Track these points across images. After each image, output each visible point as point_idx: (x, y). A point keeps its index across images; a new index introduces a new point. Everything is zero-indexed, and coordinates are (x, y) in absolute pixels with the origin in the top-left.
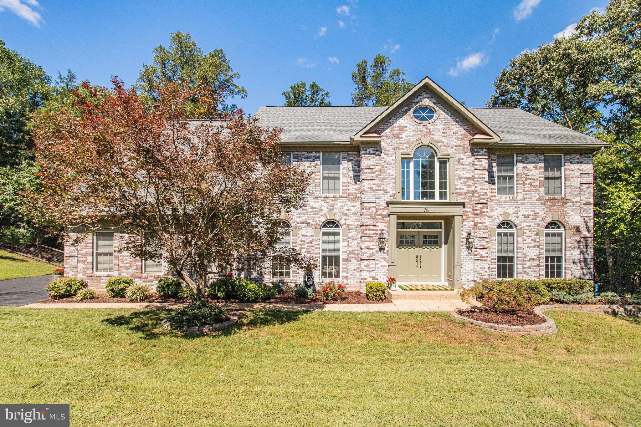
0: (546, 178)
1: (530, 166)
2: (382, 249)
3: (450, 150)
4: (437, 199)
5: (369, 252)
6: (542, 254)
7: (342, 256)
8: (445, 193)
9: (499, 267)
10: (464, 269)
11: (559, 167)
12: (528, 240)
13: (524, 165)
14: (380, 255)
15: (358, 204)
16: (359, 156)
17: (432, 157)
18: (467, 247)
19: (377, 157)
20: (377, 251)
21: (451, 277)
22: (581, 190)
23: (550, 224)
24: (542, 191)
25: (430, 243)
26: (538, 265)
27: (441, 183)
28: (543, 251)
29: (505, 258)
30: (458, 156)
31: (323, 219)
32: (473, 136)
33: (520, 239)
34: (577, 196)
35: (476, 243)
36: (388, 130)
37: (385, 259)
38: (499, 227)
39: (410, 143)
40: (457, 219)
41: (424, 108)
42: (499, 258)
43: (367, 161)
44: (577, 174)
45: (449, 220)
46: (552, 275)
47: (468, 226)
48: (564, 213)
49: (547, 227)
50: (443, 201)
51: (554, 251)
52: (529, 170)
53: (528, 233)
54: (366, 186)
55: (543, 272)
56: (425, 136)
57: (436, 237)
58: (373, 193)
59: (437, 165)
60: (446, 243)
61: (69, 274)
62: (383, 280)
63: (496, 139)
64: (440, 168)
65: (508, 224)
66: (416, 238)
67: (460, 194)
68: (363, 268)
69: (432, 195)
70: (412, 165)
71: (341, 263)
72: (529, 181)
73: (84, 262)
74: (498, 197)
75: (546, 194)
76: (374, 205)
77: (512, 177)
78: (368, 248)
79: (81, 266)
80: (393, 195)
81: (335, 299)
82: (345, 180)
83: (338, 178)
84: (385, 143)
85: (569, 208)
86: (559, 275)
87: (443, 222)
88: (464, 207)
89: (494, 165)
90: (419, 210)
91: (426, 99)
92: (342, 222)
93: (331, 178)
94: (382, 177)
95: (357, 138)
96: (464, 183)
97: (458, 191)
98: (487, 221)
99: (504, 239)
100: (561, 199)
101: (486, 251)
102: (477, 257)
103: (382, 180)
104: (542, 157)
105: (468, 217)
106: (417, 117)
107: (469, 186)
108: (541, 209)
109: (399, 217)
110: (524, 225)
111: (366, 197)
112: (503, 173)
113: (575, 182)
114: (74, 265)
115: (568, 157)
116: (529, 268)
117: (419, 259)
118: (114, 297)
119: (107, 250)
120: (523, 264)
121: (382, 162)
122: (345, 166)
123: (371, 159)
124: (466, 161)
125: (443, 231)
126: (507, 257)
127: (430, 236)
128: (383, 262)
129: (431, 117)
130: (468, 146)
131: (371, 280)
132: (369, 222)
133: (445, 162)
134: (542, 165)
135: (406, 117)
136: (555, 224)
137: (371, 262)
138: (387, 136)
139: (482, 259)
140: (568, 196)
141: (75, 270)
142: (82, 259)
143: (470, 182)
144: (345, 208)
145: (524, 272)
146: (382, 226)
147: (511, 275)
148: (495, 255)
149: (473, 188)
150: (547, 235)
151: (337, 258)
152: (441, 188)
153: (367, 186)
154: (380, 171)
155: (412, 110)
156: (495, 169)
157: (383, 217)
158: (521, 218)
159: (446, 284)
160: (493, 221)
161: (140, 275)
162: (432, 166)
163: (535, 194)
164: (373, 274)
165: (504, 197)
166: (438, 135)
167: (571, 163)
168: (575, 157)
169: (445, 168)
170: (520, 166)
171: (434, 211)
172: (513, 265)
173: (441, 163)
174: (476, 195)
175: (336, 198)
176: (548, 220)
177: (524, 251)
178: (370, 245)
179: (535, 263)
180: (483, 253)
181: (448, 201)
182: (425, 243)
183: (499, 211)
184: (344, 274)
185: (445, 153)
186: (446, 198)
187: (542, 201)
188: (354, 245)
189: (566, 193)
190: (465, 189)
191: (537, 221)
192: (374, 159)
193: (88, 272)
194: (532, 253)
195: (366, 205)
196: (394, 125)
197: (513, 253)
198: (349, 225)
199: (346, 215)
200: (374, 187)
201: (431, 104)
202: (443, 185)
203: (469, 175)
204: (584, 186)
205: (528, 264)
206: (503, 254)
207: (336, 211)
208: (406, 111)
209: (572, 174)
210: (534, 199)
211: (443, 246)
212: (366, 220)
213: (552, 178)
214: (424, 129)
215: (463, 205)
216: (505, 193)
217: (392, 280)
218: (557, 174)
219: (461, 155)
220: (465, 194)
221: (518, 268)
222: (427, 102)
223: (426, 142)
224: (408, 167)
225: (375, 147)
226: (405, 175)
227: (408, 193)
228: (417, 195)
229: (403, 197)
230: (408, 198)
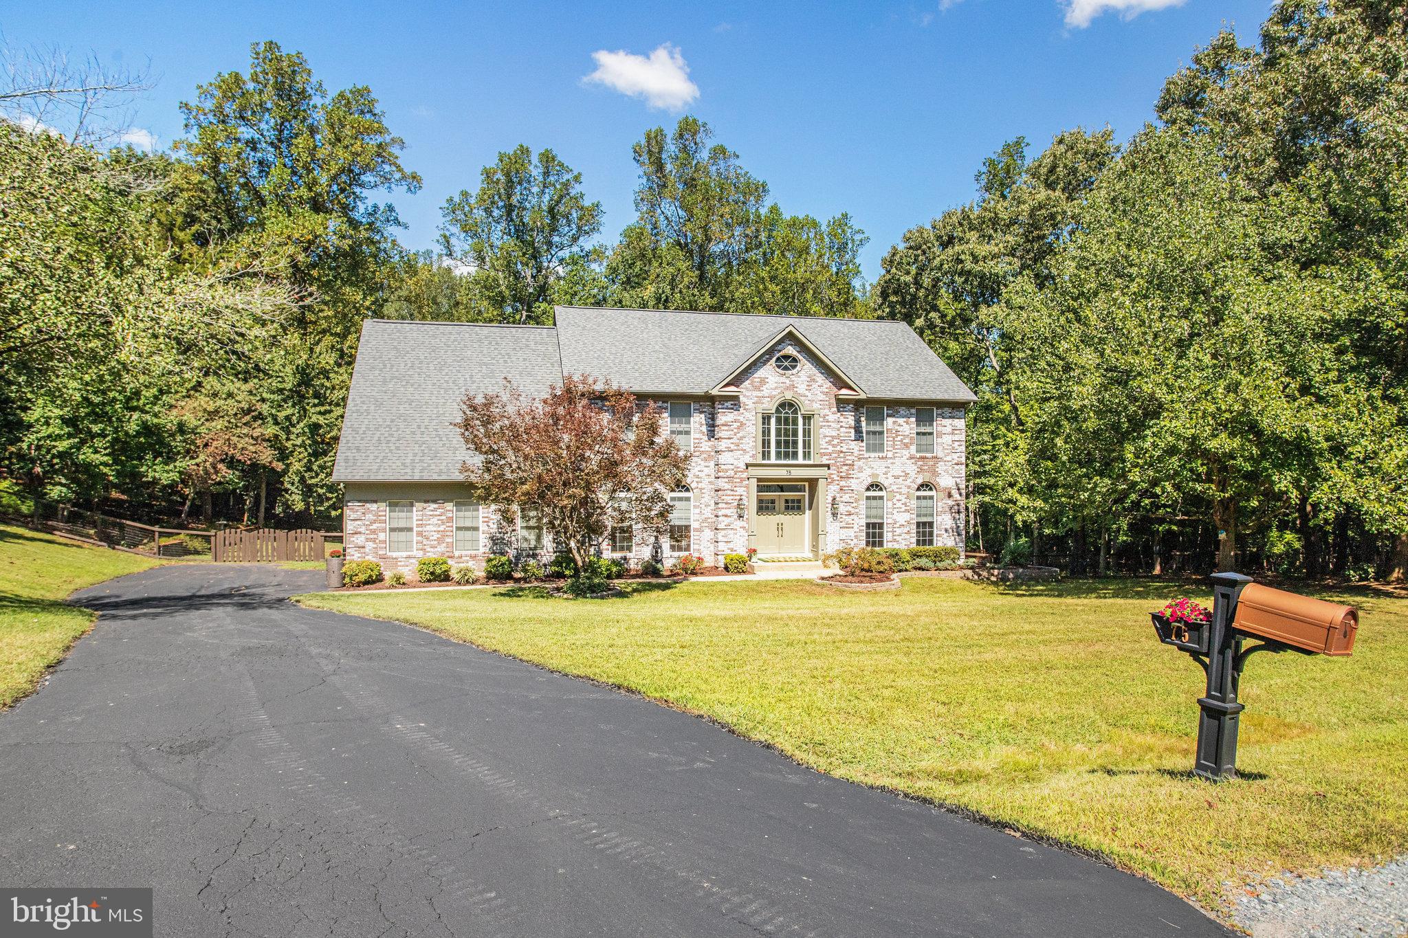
0: (918, 434)
1: (901, 421)
2: (740, 517)
3: (816, 406)
4: (800, 460)
5: (727, 520)
6: (912, 519)
7: (694, 525)
8: (809, 452)
9: (868, 534)
10: (830, 538)
11: (931, 421)
12: (899, 504)
13: (894, 419)
14: (739, 523)
15: (712, 464)
16: (714, 408)
17: (795, 412)
18: (832, 513)
19: (736, 413)
20: (735, 519)
21: (815, 547)
22: (953, 448)
23: (922, 485)
24: (913, 448)
25: (793, 508)
26: (909, 532)
27: (804, 441)
28: (914, 516)
29: (874, 525)
30: (823, 412)
32: (840, 389)
33: (890, 504)
34: (948, 454)
35: (842, 508)
36: (748, 382)
37: (744, 528)
38: (868, 489)
39: (772, 397)
40: (821, 483)
41: (786, 357)
42: (868, 525)
43: (724, 417)
44: (949, 429)
45: (813, 483)
46: (924, 543)
47: (833, 489)
48: (935, 473)
49: (918, 489)
50: (807, 462)
51: (926, 515)
52: (900, 425)
53: (898, 497)
54: (723, 445)
55: (914, 540)
56: (787, 388)
57: (799, 501)
58: (730, 453)
59: (800, 421)
60: (810, 508)
61: (354, 556)
62: (743, 552)
63: (863, 396)
64: (804, 424)
65: (877, 486)
66: (777, 502)
67: (825, 454)
68: (720, 538)
69: (795, 455)
70: (773, 421)
71: (692, 533)
72: (899, 438)
73: (374, 541)
74: (867, 455)
75: (917, 451)
76: (732, 467)
77: (881, 433)
78: (725, 516)
79: (370, 545)
80: (753, 456)
81: (694, 573)
82: (697, 436)
83: (688, 433)
84: (744, 397)
85: (941, 467)
86: (931, 543)
87: (807, 484)
88: (829, 469)
89: (863, 419)
90: (781, 473)
91: (791, 348)
92: (693, 485)
93: (680, 433)
94: (740, 435)
95: (715, 392)
96: (829, 443)
97: (822, 451)
98: (853, 483)
99: (874, 503)
100: (933, 458)
101: (852, 517)
102: (843, 524)
103: (741, 438)
104: (913, 411)
105: (833, 480)
106: (779, 367)
107: (834, 446)
108: (912, 469)
109: (759, 480)
110: (894, 487)
111: (725, 458)
112: (872, 428)
113: (947, 439)
114: (361, 544)
115: (940, 411)
116: (900, 535)
117: (780, 527)
118: (429, 581)
119: (402, 524)
120: (893, 532)
121: (741, 419)
122: (697, 419)
123: (729, 414)
124: (831, 417)
125: (807, 494)
126: (876, 523)
127: (793, 501)
128: (743, 532)
129: (794, 367)
130: (833, 401)
131: (729, 552)
132: (727, 486)
133: (809, 418)
134: (913, 419)
135: (767, 367)
136: (927, 486)
137: (730, 532)
138: (746, 388)
139: (848, 527)
140: (940, 454)
141: (362, 550)
142: (372, 536)
143: (836, 442)
144: (697, 469)
145: (895, 540)
146: (740, 491)
147: (881, 544)
148: (863, 522)
149: (838, 448)
150: (918, 498)
151: (687, 527)
152: (804, 447)
154: (738, 428)
155: (774, 359)
156: (864, 424)
157: (742, 480)
158: (891, 480)
159: (811, 555)
160: (860, 483)
161: (451, 554)
162: (795, 422)
163: (906, 453)
164: (731, 545)
165: (872, 455)
166: (802, 388)
167: (943, 418)
168: (947, 411)
169: (809, 425)
170: (890, 420)
171: (797, 473)
172: (882, 533)
173: (804, 418)
174: (842, 455)
176: (920, 481)
177: (894, 517)
178: (728, 512)
179: (906, 530)
180: (849, 519)
181: (811, 462)
182: (787, 508)
183: (869, 471)
184: (696, 547)
185: (808, 408)
186: (809, 458)
187: (913, 461)
188: (708, 512)
189: (939, 452)
190: (831, 449)
191: (908, 483)
192: (732, 415)
193: (380, 553)
194: (902, 518)
195: (723, 467)
196: (755, 376)
197: (883, 519)
198: (701, 489)
199: (698, 477)
200: (733, 447)
201: (795, 353)
202: (807, 444)
203: (834, 433)
204: (957, 443)
205: (898, 531)
206: (873, 521)
208: (768, 360)
209: (945, 430)
210: (905, 457)
211: (807, 511)
212: (722, 483)
213: (924, 434)
214: (787, 381)
215: (828, 466)
216: (874, 451)
217: (752, 552)
218: (928, 430)
219: (827, 412)
220: (830, 454)
221: (887, 536)
222: (790, 350)
223: (789, 396)
224: (769, 424)
225: (734, 402)
226: (766, 432)
227: (769, 452)
228: (778, 455)
229: (764, 458)
230: (769, 458)
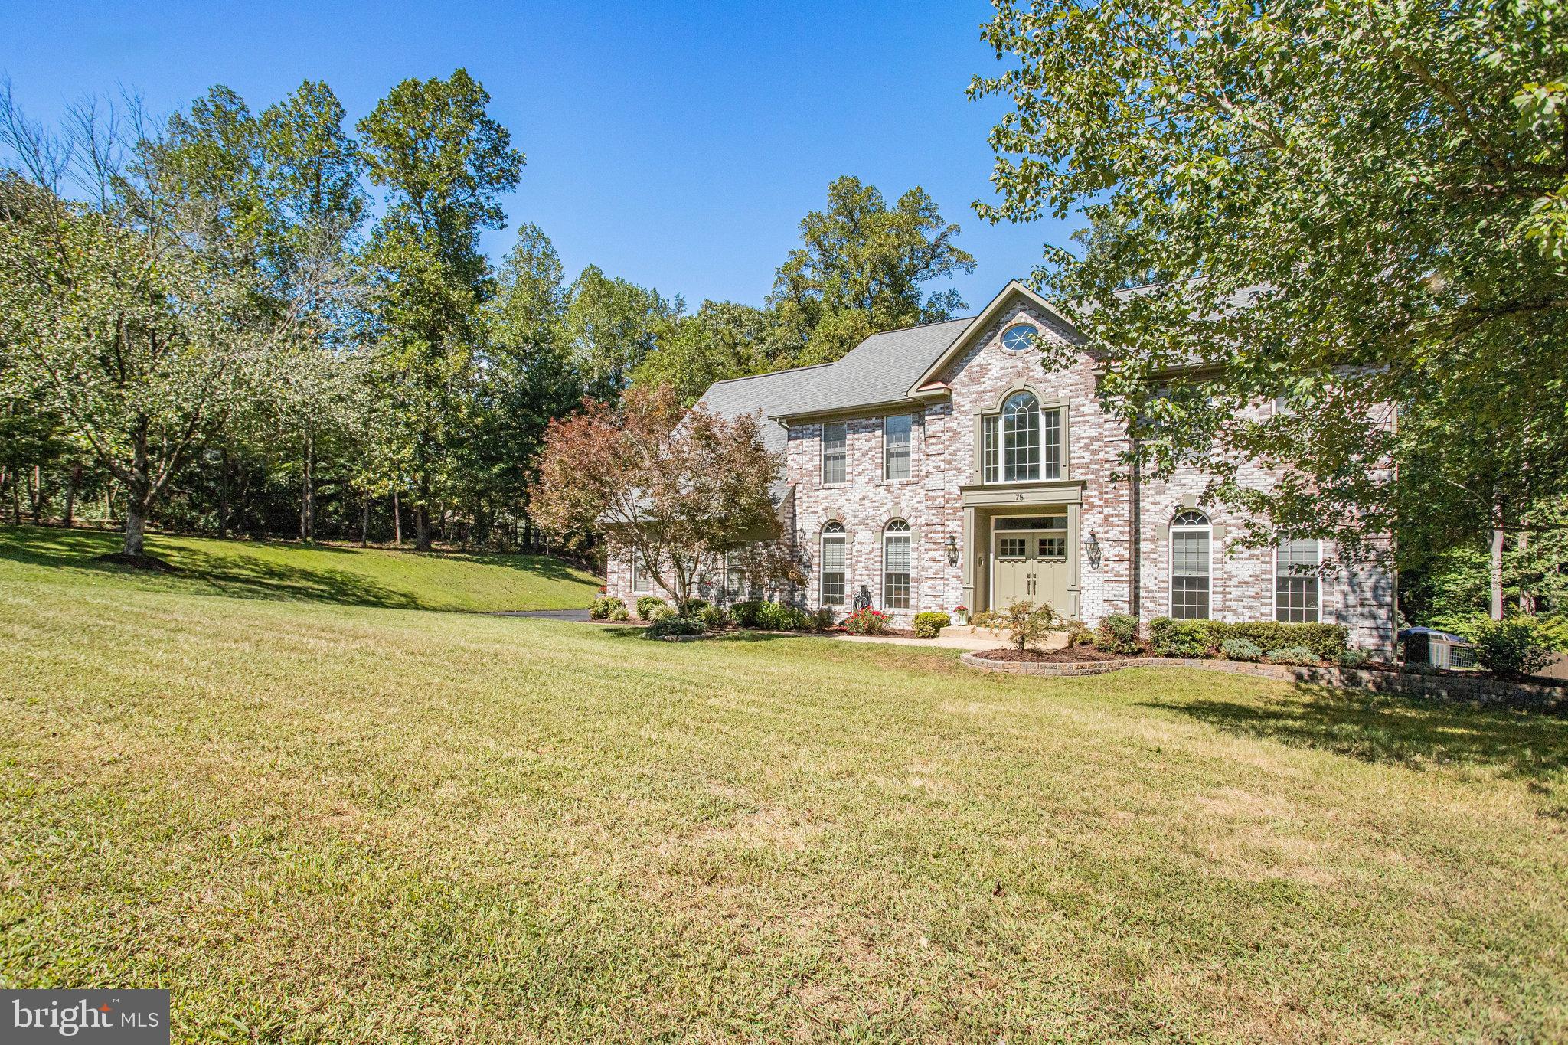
2: (953, 561)
3: (1062, 394)
4: (1043, 478)
5: (936, 566)
6: (1269, 573)
7: (913, 574)
8: (1057, 466)
9: (1177, 597)
14: (952, 571)
17: (1032, 407)
18: (1091, 559)
19: (947, 418)
20: (945, 566)
26: (1257, 596)
27: (1049, 450)
28: (1272, 567)
29: (1191, 582)
30: (1075, 402)
31: (885, 518)
33: (1220, 545)
35: (1108, 551)
36: (963, 373)
37: (958, 577)
38: (1176, 521)
39: (996, 390)
40: (1070, 511)
41: (1022, 328)
42: (1177, 581)
43: (933, 425)
47: (1092, 521)
50: (1051, 480)
53: (1237, 533)
55: (1272, 610)
56: (1019, 374)
57: (1061, 541)
58: (941, 475)
59: (1042, 420)
61: (611, 593)
64: (1048, 424)
65: (1195, 516)
66: (1027, 544)
67: (1079, 466)
69: (1035, 472)
70: (1001, 423)
71: (911, 582)
73: (623, 579)
76: (943, 493)
78: (934, 560)
79: (620, 583)
80: (972, 476)
81: (870, 633)
82: (916, 456)
83: (907, 454)
84: (959, 394)
86: (1311, 615)
88: (1085, 488)
90: (1008, 498)
91: (1021, 313)
92: (911, 522)
93: (898, 454)
94: (954, 448)
95: (913, 394)
96: (1085, 448)
97: (1076, 461)
98: (1131, 510)
99: (1187, 544)
102: (1110, 576)
103: (954, 453)
105: (1093, 506)
106: (1007, 345)
107: (1093, 452)
109: (978, 511)
110: (1227, 517)
114: (615, 581)
116: (1239, 599)
117: (1032, 580)
120: (1226, 593)
121: (954, 425)
123: (939, 421)
124: (1089, 409)
126: (1194, 578)
128: (956, 583)
129: (1033, 341)
130: (1089, 383)
132: (936, 520)
133: (1054, 414)
135: (990, 347)
138: (962, 384)
139: (1118, 580)
141: (615, 587)
144: (915, 500)
145: (1229, 608)
146: (953, 526)
147: (1203, 613)
148: (1166, 575)
149: (1102, 455)
151: (906, 576)
152: (1049, 458)
153: (932, 464)
154: (951, 439)
155: (1000, 334)
157: (956, 510)
158: (1221, 504)
160: (1162, 511)
162: (1034, 422)
164: (940, 601)
166: (1041, 371)
169: (1057, 424)
171: (1031, 497)
172: (1205, 595)
173: (1048, 415)
174: (1107, 466)
175: (903, 485)
177: (1228, 568)
178: (937, 555)
179: (1252, 591)
180: (1120, 568)
181: (1059, 479)
182: (1042, 552)
183: (1175, 492)
184: (915, 602)
185: (1051, 399)
186: (1057, 475)
190: (1088, 457)
192: (942, 422)
194: (1244, 570)
196: (973, 363)
197: (1207, 570)
198: (919, 526)
199: (916, 510)
200: (942, 465)
201: (1030, 321)
202: (1053, 454)
203: (1094, 433)
205: (1235, 593)
206: (1188, 574)
207: (903, 505)
208: (991, 338)
214: (1020, 364)
215: (1084, 485)
217: (959, 611)
219: (1082, 400)
220: (1087, 466)
221: (1214, 600)
222: (1023, 317)
223: (1019, 384)
224: (996, 429)
225: (944, 403)
226: (992, 442)
227: (996, 470)
228: (1009, 473)
229: (988, 480)
230: (996, 478)
